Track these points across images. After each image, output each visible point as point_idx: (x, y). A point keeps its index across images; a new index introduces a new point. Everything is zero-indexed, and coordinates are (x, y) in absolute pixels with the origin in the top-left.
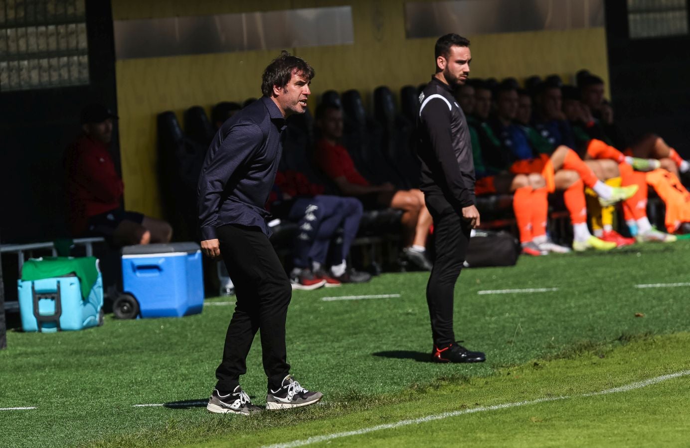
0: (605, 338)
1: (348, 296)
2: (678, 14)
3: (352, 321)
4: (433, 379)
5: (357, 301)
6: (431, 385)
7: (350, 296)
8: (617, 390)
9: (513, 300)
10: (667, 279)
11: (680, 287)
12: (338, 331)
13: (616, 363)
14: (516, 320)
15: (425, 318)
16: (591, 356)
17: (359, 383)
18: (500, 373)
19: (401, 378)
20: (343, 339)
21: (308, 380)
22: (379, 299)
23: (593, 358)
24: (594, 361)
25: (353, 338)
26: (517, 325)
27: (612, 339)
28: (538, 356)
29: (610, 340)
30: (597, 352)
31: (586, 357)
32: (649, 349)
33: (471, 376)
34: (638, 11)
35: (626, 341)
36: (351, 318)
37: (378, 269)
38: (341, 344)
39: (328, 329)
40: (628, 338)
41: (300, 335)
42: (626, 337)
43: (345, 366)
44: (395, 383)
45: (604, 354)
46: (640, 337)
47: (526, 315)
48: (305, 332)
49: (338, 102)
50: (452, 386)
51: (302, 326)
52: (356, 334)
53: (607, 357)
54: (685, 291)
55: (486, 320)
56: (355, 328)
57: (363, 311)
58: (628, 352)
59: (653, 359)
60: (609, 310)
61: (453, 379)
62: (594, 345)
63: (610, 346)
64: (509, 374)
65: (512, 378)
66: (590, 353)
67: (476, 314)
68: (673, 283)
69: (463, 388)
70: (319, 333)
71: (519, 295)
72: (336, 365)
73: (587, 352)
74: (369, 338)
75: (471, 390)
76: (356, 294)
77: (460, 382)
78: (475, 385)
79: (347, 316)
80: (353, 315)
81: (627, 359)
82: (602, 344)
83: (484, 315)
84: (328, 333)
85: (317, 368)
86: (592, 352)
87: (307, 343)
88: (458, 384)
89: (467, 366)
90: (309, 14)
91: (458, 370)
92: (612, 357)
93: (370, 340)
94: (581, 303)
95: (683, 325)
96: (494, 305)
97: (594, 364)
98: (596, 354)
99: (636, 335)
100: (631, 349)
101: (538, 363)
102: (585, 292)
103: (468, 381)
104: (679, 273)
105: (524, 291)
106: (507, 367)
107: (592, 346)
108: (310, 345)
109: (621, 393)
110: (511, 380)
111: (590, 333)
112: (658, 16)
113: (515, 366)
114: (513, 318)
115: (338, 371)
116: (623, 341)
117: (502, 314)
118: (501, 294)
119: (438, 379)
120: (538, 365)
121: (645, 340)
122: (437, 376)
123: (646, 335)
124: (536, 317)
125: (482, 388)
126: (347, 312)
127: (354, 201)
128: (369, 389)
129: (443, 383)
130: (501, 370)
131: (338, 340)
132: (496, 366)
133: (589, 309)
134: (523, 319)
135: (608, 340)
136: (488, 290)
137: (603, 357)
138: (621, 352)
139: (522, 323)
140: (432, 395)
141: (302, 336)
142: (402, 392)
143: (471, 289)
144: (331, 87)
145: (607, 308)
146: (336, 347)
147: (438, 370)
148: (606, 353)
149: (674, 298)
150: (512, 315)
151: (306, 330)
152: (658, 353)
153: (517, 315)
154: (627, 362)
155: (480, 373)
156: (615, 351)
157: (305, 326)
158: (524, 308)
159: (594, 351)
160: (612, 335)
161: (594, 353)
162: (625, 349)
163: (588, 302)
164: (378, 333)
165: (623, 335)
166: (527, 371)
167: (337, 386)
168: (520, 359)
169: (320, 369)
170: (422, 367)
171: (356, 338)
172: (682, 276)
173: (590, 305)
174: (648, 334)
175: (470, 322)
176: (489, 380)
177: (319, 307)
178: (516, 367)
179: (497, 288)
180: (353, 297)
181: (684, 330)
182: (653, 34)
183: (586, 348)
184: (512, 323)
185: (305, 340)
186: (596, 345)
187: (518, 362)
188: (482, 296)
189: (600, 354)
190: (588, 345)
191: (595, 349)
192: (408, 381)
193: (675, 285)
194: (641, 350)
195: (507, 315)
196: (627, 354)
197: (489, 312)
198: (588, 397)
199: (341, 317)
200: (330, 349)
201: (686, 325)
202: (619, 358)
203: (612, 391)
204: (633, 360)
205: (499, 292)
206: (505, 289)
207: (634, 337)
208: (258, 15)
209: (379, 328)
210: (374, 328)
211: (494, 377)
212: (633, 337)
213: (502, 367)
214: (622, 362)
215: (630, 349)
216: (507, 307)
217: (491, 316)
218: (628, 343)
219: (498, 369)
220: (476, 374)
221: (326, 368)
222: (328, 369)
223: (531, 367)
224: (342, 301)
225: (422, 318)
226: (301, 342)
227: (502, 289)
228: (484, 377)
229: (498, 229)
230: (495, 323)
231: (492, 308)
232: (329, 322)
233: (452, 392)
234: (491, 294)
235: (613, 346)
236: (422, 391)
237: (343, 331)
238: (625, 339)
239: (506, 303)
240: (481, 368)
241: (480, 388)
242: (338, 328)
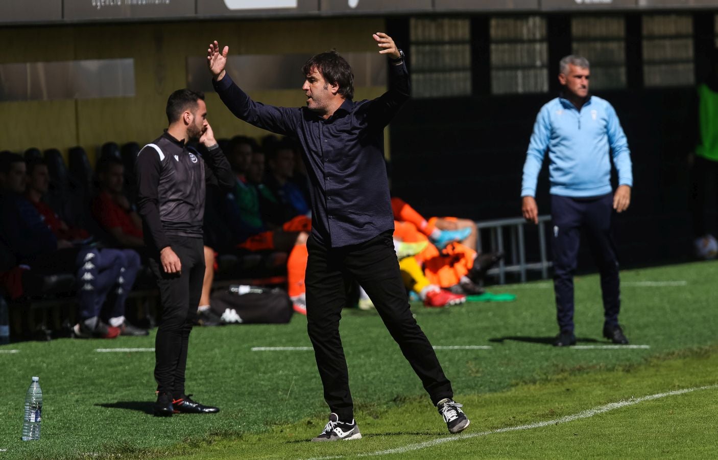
0: (379, 399)
2: (461, 75)
3: (126, 374)
4: (207, 434)
5: (131, 353)
6: (204, 440)
7: (124, 348)
8: (393, 451)
9: (287, 357)
10: (442, 341)
11: (457, 350)
12: (112, 383)
13: (390, 425)
14: (290, 378)
15: (198, 372)
16: (366, 416)
17: (132, 435)
18: (273, 430)
19: (174, 432)
20: (116, 391)
21: (82, 431)
23: (367, 419)
24: (368, 421)
25: (126, 390)
26: (290, 383)
27: (386, 400)
28: (311, 414)
29: (384, 402)
30: (371, 413)
31: (360, 417)
32: (424, 411)
33: (244, 432)
34: (421, 71)
35: (401, 402)
36: (125, 370)
37: (152, 322)
38: (115, 396)
39: (102, 381)
40: (402, 400)
41: (74, 385)
42: (401, 399)
43: (118, 418)
44: (168, 436)
45: (378, 415)
46: (415, 399)
47: (299, 373)
48: (79, 383)
49: (117, 154)
50: (225, 442)
51: (76, 376)
53: (382, 417)
54: (461, 354)
55: (259, 377)
56: (129, 381)
57: (137, 364)
58: (403, 414)
59: (428, 422)
60: (383, 371)
61: (226, 435)
62: (368, 405)
63: (385, 406)
64: (282, 431)
65: (286, 436)
66: (364, 413)
67: (249, 370)
68: (450, 346)
69: (235, 444)
70: (93, 384)
71: (292, 352)
72: (110, 417)
73: (361, 412)
74: (142, 391)
75: (244, 446)
76: (130, 347)
77: (233, 437)
78: (248, 441)
79: (120, 368)
80: (127, 367)
81: (402, 421)
82: (376, 404)
83: (258, 372)
84: (102, 384)
85: (90, 419)
86: (366, 412)
87: (81, 394)
88: (231, 440)
89: (240, 422)
90: (92, 65)
91: (231, 425)
92: (386, 418)
93: (144, 392)
94: (355, 363)
95: (458, 388)
96: (268, 362)
97: (369, 424)
98: (370, 414)
99: (411, 397)
100: (406, 411)
101: (312, 421)
102: (360, 352)
103: (240, 437)
104: (455, 336)
105: (298, 348)
106: (280, 424)
107: (366, 407)
108: (84, 395)
109: (397, 454)
110: (285, 438)
111: (365, 394)
112: (441, 76)
113: (288, 424)
114: (287, 376)
115: (112, 423)
116: (398, 402)
117: (275, 371)
118: (275, 351)
119: (211, 434)
120: (311, 423)
121: (420, 402)
122: (211, 431)
123: (421, 397)
124: (309, 375)
125: (255, 444)
126: (121, 364)
127: (132, 253)
128: (142, 442)
129: (216, 438)
130: (274, 427)
131: (112, 391)
132: (269, 423)
133: (363, 369)
134: (297, 377)
135: (383, 401)
136: (261, 347)
137: (377, 417)
138: (395, 413)
139: (296, 380)
140: (205, 450)
141: (76, 387)
142: (175, 446)
143: (245, 346)
144: (111, 139)
145: (382, 369)
146: (110, 398)
147: (211, 425)
148: (380, 414)
149: (450, 361)
150: (286, 372)
151: (81, 380)
152: (433, 416)
153: (291, 373)
154: (401, 424)
155: (253, 430)
156: (390, 411)
157: (80, 376)
158: (297, 366)
159: (368, 411)
160: (386, 395)
161: (368, 413)
162: (400, 410)
163: (362, 362)
165: (397, 397)
166: (301, 429)
167: (110, 437)
168: (293, 417)
169: (93, 420)
170: (195, 422)
171: (129, 390)
172: (458, 339)
173: (365, 365)
174: (423, 397)
175: (243, 378)
176: (262, 436)
177: (94, 358)
178: (290, 425)
179: (270, 345)
180: (127, 350)
181: (460, 393)
182: (435, 94)
183: (360, 408)
184: (286, 381)
185: (79, 391)
186: (371, 406)
187: (291, 420)
188: (256, 353)
189: (374, 415)
190: (362, 406)
191: (370, 409)
192: (181, 435)
193: (451, 347)
194: (416, 412)
195: (281, 372)
196: (402, 416)
197: (263, 369)
198: (362, 458)
199: (115, 369)
200: (104, 400)
201: (463, 389)
202: (394, 420)
203: (386, 452)
204: (408, 422)
205: (272, 349)
206: (279, 347)
207: (410, 399)
208: (40, 66)
210: (148, 381)
211: (268, 434)
212: (407, 398)
213: (275, 424)
214: (396, 424)
215: (404, 410)
216: (281, 364)
217: (265, 373)
218: (403, 405)
219: (271, 426)
220: (249, 430)
221: (99, 419)
222: (101, 420)
223: (304, 425)
224: (116, 353)
225: (196, 372)
226: (75, 392)
227: (276, 347)
228: (257, 433)
229: (273, 286)
230: (269, 380)
231: (265, 364)
232: (103, 373)
233: (225, 447)
234: (265, 351)
235: (387, 407)
236: (195, 445)
237: (116, 383)
238: (400, 400)
239: (279, 361)
240: (254, 425)
241: (252, 444)
242: (112, 381)
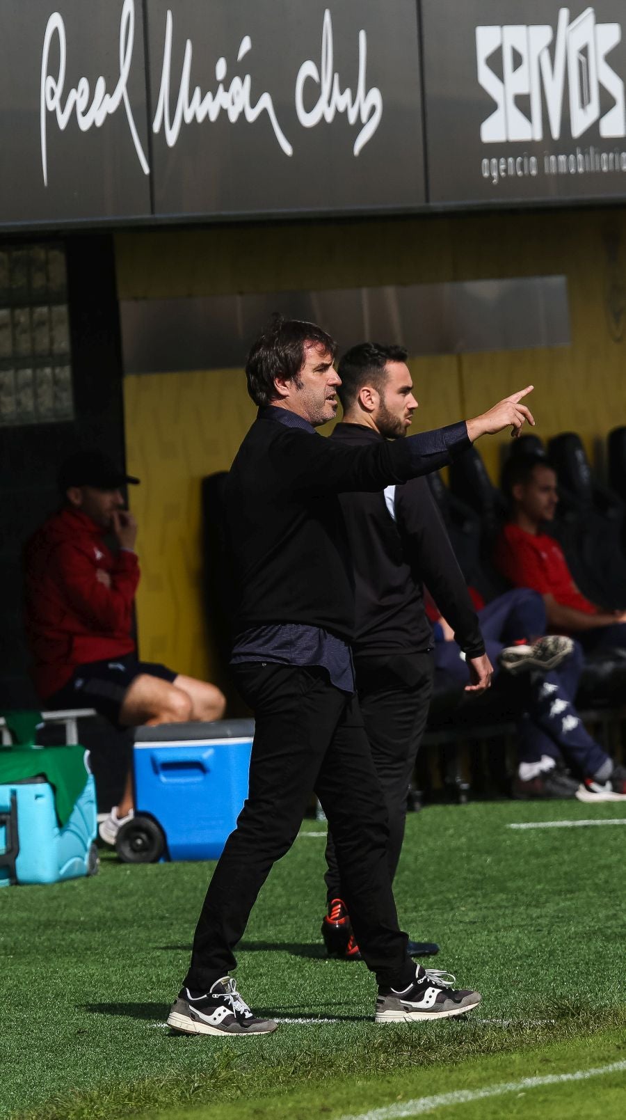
1: (557, 821)
3: (565, 868)
5: (573, 829)
12: (539, 887)
20: (547, 901)
22: (615, 826)
25: (566, 899)
36: (563, 863)
38: (544, 911)
39: (520, 883)
41: (468, 893)
48: (476, 889)
51: (471, 876)
52: (571, 892)
56: (570, 881)
57: (586, 849)
70: (503, 890)
72: (535, 951)
74: (596, 900)
79: (554, 858)
80: (567, 857)
84: (520, 889)
87: (481, 909)
90: (486, 290)
93: (599, 903)
108: (485, 912)
126: (555, 850)
131: (538, 901)
141: (471, 895)
146: (534, 916)
151: (479, 884)
157: (478, 876)
164: (614, 891)
171: (572, 899)
177: (506, 841)
180: (567, 823)
185: (477, 903)
199: (544, 861)
200: (524, 919)
208: (390, 292)
209: (615, 880)
210: (607, 881)
221: (515, 956)
222: (519, 958)
224: (545, 831)
226: (469, 907)
232: (521, 868)
237: (548, 887)
242: (539, 882)
